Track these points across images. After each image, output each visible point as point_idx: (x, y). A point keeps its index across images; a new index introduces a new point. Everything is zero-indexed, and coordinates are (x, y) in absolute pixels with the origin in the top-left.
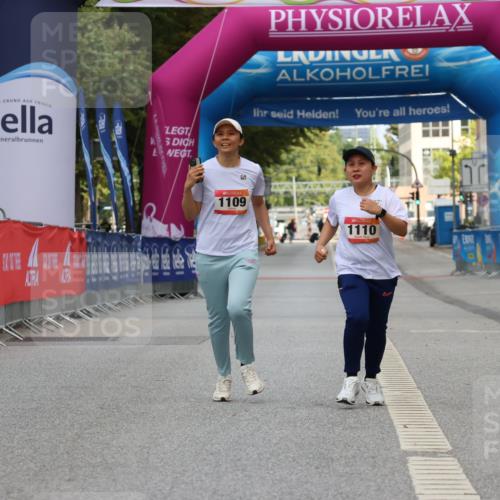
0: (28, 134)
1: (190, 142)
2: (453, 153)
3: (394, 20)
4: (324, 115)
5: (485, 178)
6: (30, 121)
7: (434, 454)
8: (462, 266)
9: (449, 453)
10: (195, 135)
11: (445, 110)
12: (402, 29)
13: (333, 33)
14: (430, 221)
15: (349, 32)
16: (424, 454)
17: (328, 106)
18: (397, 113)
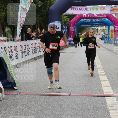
1: (74, 29)
2: (104, 30)
3: (97, 15)
4: (89, 26)
5: (107, 33)
6: (56, 27)
7: (101, 69)
9: (103, 69)
10: (75, 28)
11: (103, 25)
12: (98, 16)
13: (90, 17)
14: (101, 37)
15: (92, 17)
16: (100, 69)
18: (98, 25)
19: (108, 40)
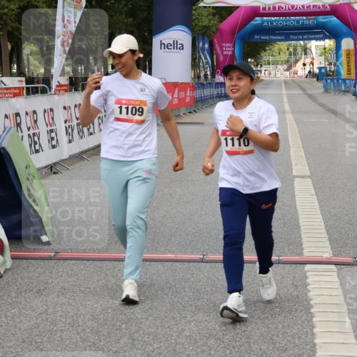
0: (175, 50)
1: (231, 49)
3: (303, 6)
4: (280, 37)
5: (335, 58)
6: (176, 46)
8: (326, 90)
10: (234, 46)
11: (321, 36)
12: (306, 10)
13: (282, 11)
14: (317, 71)
17: (280, 35)
18: (305, 37)
19: (335, 81)
